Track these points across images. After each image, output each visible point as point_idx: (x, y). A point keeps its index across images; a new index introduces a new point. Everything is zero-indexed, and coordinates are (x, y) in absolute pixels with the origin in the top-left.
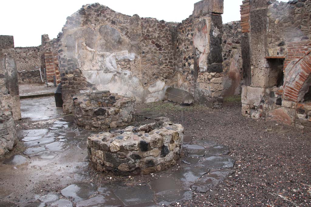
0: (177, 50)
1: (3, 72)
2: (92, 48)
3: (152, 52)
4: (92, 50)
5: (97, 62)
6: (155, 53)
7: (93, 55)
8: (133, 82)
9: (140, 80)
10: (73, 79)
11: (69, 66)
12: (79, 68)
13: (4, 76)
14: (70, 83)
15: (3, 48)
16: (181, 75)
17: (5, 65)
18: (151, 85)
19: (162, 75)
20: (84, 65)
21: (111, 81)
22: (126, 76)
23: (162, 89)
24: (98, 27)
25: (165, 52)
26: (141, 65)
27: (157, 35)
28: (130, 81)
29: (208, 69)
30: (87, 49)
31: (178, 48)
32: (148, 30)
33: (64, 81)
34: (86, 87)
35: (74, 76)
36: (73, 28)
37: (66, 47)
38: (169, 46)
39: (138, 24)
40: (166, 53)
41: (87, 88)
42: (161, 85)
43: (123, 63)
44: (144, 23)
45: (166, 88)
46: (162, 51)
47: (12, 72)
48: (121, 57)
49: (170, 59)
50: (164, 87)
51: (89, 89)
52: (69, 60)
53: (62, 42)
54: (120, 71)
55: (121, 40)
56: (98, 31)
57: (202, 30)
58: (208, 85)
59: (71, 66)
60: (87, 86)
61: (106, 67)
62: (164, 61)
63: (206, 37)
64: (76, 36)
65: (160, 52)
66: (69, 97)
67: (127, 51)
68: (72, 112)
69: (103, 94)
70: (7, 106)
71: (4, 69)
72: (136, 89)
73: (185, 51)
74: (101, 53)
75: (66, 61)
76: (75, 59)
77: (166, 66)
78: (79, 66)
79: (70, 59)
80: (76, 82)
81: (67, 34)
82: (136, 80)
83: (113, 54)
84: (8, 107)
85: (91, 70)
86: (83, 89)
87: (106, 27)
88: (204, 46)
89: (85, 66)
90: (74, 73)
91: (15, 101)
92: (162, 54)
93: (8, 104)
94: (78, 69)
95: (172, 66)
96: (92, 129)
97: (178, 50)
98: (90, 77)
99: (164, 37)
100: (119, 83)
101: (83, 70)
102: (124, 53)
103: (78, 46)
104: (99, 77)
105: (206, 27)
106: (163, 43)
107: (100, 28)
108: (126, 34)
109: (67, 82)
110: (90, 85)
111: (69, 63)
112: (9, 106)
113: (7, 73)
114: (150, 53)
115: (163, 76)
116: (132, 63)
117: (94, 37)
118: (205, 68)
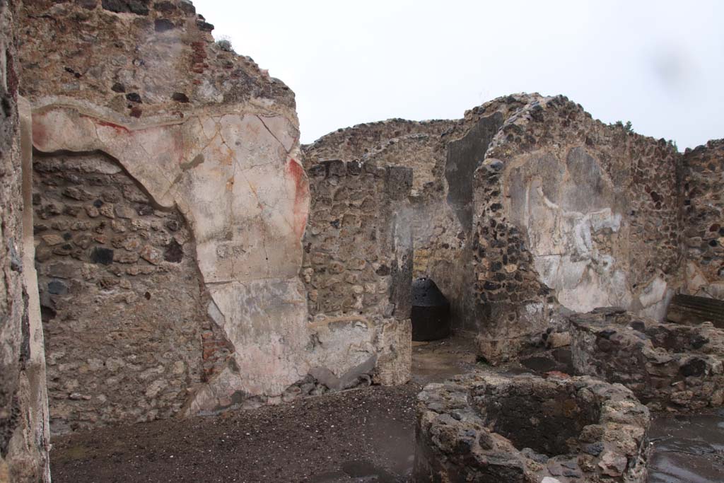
0: (686, 208)
1: (387, 262)
2: (553, 202)
3: (647, 211)
4: (554, 206)
5: (562, 235)
6: (651, 213)
7: (556, 219)
8: (615, 282)
9: (627, 278)
10: (515, 278)
11: (510, 245)
12: (530, 250)
13: (388, 269)
14: (510, 287)
15: (392, 199)
16: (698, 266)
17: (393, 241)
18: (644, 288)
19: (660, 265)
20: (538, 242)
21: (581, 281)
22: (606, 269)
23: (661, 298)
24: (565, 150)
25: (666, 211)
26: (628, 243)
27: (653, 173)
28: (612, 280)
30: (545, 205)
31: (688, 203)
32: (640, 162)
33: (498, 283)
34: (536, 296)
35: (518, 268)
36: (523, 153)
37: (508, 197)
38: (672, 197)
39: (625, 146)
40: (667, 214)
41: (538, 298)
42: (660, 287)
43: (600, 237)
44: (634, 144)
45: (669, 295)
46: (661, 210)
47: (403, 260)
48: (598, 225)
49: (672, 229)
50: (665, 293)
51: (542, 300)
52: (512, 229)
53: (502, 187)
54: (596, 257)
55: (601, 184)
56: (565, 161)
59: (514, 244)
60: (539, 295)
61: (574, 247)
62: (663, 233)
64: (528, 172)
65: (658, 213)
66: (505, 322)
67: (609, 210)
68: (508, 358)
69: (617, 317)
70: (388, 348)
71: (391, 252)
72: (620, 298)
74: (569, 213)
75: (506, 234)
76: (524, 228)
77: (666, 243)
78: (530, 245)
79: (514, 227)
80: (520, 283)
81: (512, 167)
82: (620, 277)
83: (587, 217)
84: (390, 351)
85: (551, 254)
86: (531, 302)
87: (577, 154)
89: (541, 245)
90: (518, 262)
91: (402, 335)
92: (661, 217)
93: (391, 342)
94: (525, 253)
95: (676, 245)
96: (669, 409)
97: (688, 208)
98: (546, 272)
99: (664, 177)
100: (595, 286)
101: (536, 254)
102: (604, 213)
103: (531, 197)
104: (563, 272)
106: (664, 191)
107: (568, 156)
108: (608, 170)
109: (504, 284)
110: (545, 290)
111: (511, 237)
112: (391, 348)
113: (394, 264)
114: (643, 214)
115: (661, 268)
116: (614, 238)
117: (558, 176)
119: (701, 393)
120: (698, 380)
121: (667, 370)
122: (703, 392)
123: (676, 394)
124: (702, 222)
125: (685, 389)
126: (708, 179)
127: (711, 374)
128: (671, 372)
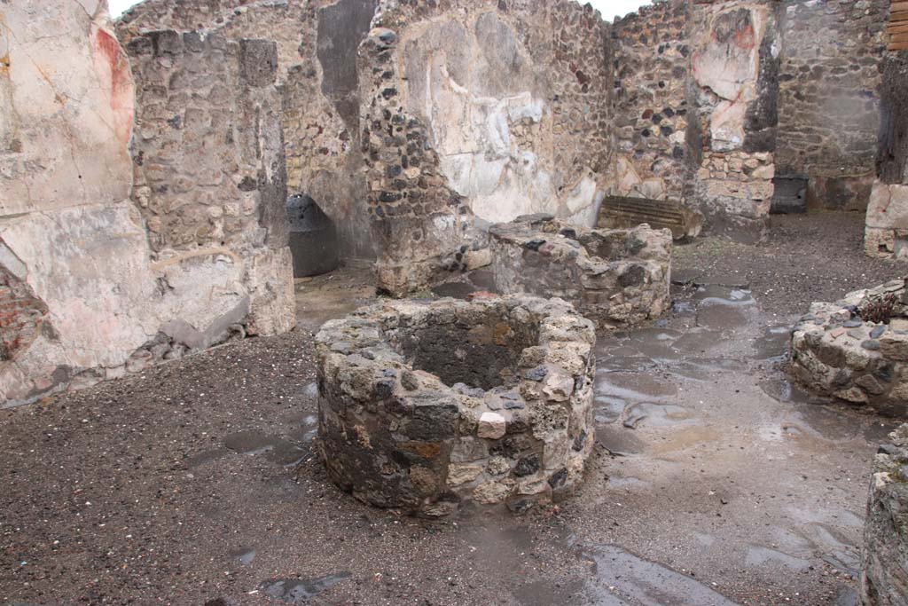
0: (615, 90)
1: (251, 171)
2: (461, 85)
3: (572, 95)
4: (462, 90)
5: (473, 127)
6: (577, 98)
7: (465, 107)
8: (539, 185)
9: (552, 179)
10: (419, 184)
11: (410, 142)
12: (434, 147)
13: (254, 181)
14: (412, 197)
15: (252, 85)
16: (630, 161)
17: (257, 143)
18: (571, 190)
19: (588, 161)
20: (445, 137)
21: (499, 186)
22: (528, 169)
23: (590, 202)
24: (473, 17)
25: (593, 95)
26: (551, 136)
27: (579, 47)
28: (534, 182)
29: (746, 143)
30: (451, 89)
31: (617, 84)
32: (563, 32)
33: (397, 192)
34: (446, 206)
35: (422, 173)
36: (420, 20)
37: (405, 79)
38: (601, 78)
39: (545, 12)
40: (594, 98)
41: (449, 209)
42: (589, 191)
43: (519, 129)
44: (555, 9)
45: (599, 198)
46: (587, 94)
47: (273, 168)
48: (516, 114)
49: (601, 116)
50: (595, 195)
51: (452, 211)
52: (411, 121)
53: (396, 66)
54: (516, 155)
55: (517, 62)
56: (473, 31)
57: (734, 38)
58: (743, 185)
59: (415, 141)
60: (449, 205)
61: (488, 143)
62: (591, 122)
63: (748, 58)
64: (427, 46)
65: (584, 97)
66: (409, 241)
67: (529, 94)
68: (416, 288)
69: (544, 225)
70: (264, 286)
71: (255, 158)
72: (544, 204)
73: (651, 95)
74: (481, 100)
75: (404, 127)
76: (426, 119)
77: (595, 135)
78: (434, 141)
79: (414, 119)
80: (425, 191)
81: (408, 38)
82: (544, 177)
83: (504, 103)
84: (267, 291)
85: (461, 153)
86: (440, 214)
87: (488, 22)
88: (737, 82)
89: (448, 141)
90: (422, 164)
91: (281, 268)
92: (588, 103)
93: (267, 279)
94: (429, 152)
95: (605, 137)
96: (608, 326)
97: (619, 91)
98: (456, 176)
99: (591, 53)
100: (515, 190)
101: (443, 153)
102: (523, 98)
103: (433, 79)
104: (477, 174)
105: (752, 31)
106: (591, 70)
107: (478, 23)
108: (526, 43)
109: (405, 194)
110: (455, 199)
111: (410, 132)
112: (268, 287)
113: (262, 174)
114: (567, 99)
115: (589, 165)
116: (535, 129)
117: (465, 52)
118: (737, 140)
119: (640, 305)
120: (637, 290)
121: (604, 281)
122: (642, 303)
123: (615, 308)
124: (634, 108)
125: (624, 302)
126: (640, 54)
127: (650, 281)
128: (608, 283)
